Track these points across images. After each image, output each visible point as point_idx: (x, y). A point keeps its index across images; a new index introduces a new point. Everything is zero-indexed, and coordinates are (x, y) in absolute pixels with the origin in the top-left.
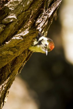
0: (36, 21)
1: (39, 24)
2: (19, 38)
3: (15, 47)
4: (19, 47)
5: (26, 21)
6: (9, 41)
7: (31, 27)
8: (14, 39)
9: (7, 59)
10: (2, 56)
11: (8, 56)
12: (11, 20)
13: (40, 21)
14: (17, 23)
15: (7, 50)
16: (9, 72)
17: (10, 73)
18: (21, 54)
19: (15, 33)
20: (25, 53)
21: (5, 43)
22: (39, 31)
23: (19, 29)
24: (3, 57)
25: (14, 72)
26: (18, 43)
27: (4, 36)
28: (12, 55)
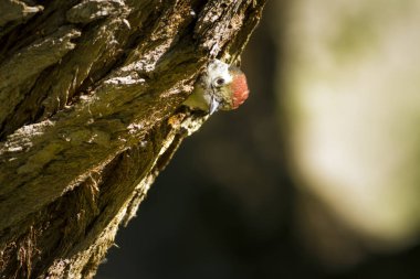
0: (197, 13)
1: (211, 26)
2: (134, 81)
3: (115, 115)
4: (132, 115)
5: (160, 14)
6: (93, 90)
7: (181, 39)
8: (111, 84)
9: (84, 161)
10: (65, 150)
11: (88, 148)
12: (101, 10)
13: (215, 18)
14: (126, 22)
15: (86, 127)
16: (92, 211)
17: (97, 217)
18: (139, 144)
19: (118, 60)
20: (153, 140)
21: (78, 101)
22: (212, 52)
23: (134, 46)
24: (69, 152)
25: (109, 210)
26: (126, 99)
27: (73, 72)
28: (103, 147)
